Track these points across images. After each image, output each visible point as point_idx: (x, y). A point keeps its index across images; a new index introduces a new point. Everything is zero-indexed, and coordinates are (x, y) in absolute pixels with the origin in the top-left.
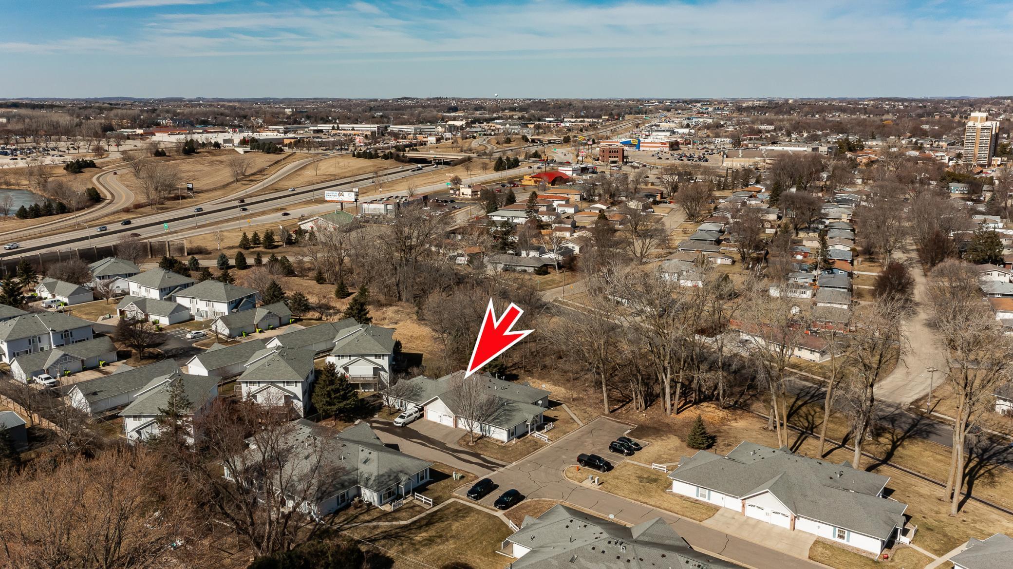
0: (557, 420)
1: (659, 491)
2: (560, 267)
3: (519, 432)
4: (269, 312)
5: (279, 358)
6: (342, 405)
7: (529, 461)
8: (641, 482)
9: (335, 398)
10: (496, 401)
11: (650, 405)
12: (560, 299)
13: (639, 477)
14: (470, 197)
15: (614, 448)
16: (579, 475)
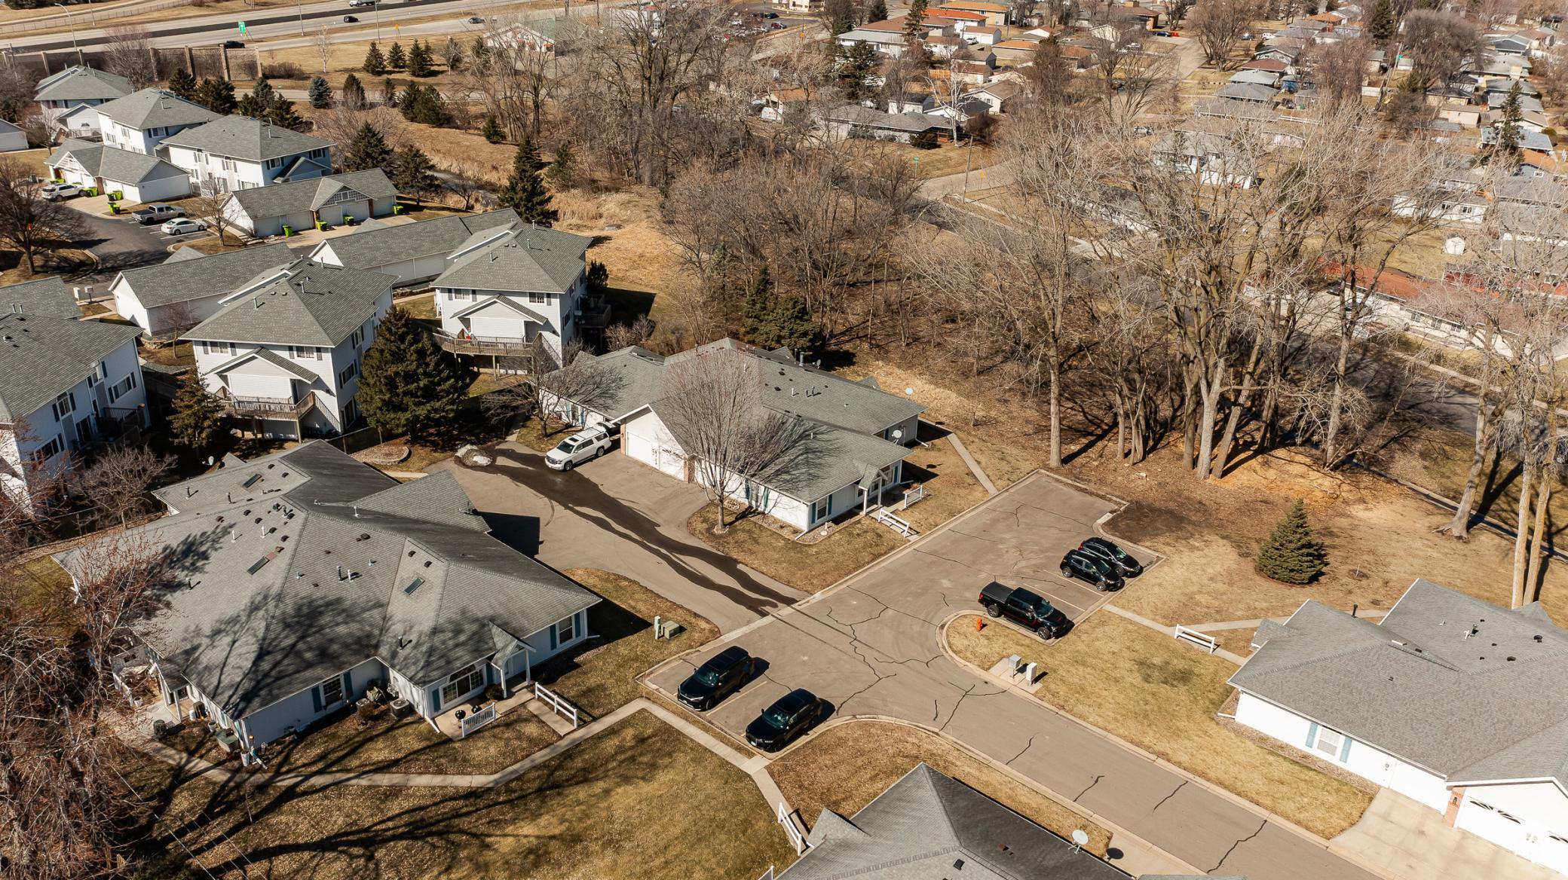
0: (934, 475)
1: (1198, 715)
2: (962, 135)
3: (839, 508)
4: (344, 188)
5: (287, 288)
6: (422, 412)
7: (855, 591)
8: (1147, 679)
9: (405, 394)
10: (789, 425)
11: (1154, 448)
12: (957, 197)
13: (1141, 663)
14: (806, 10)
15: (1071, 565)
16: (982, 647)
